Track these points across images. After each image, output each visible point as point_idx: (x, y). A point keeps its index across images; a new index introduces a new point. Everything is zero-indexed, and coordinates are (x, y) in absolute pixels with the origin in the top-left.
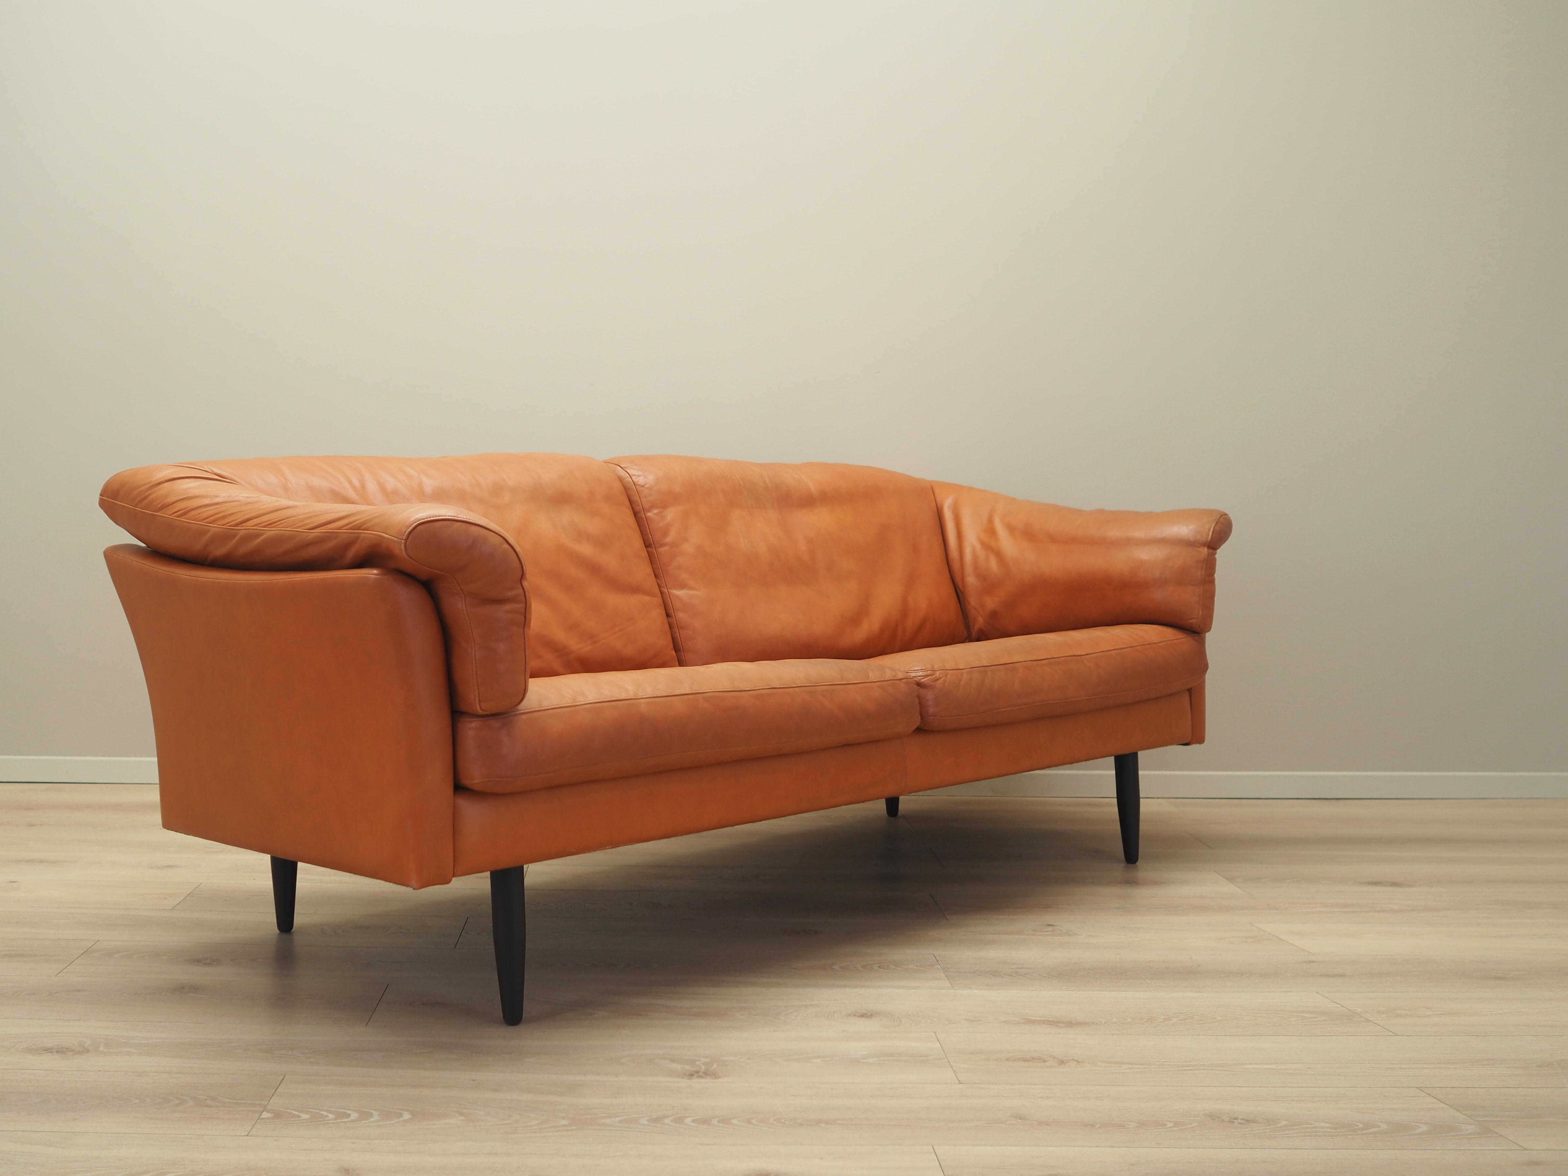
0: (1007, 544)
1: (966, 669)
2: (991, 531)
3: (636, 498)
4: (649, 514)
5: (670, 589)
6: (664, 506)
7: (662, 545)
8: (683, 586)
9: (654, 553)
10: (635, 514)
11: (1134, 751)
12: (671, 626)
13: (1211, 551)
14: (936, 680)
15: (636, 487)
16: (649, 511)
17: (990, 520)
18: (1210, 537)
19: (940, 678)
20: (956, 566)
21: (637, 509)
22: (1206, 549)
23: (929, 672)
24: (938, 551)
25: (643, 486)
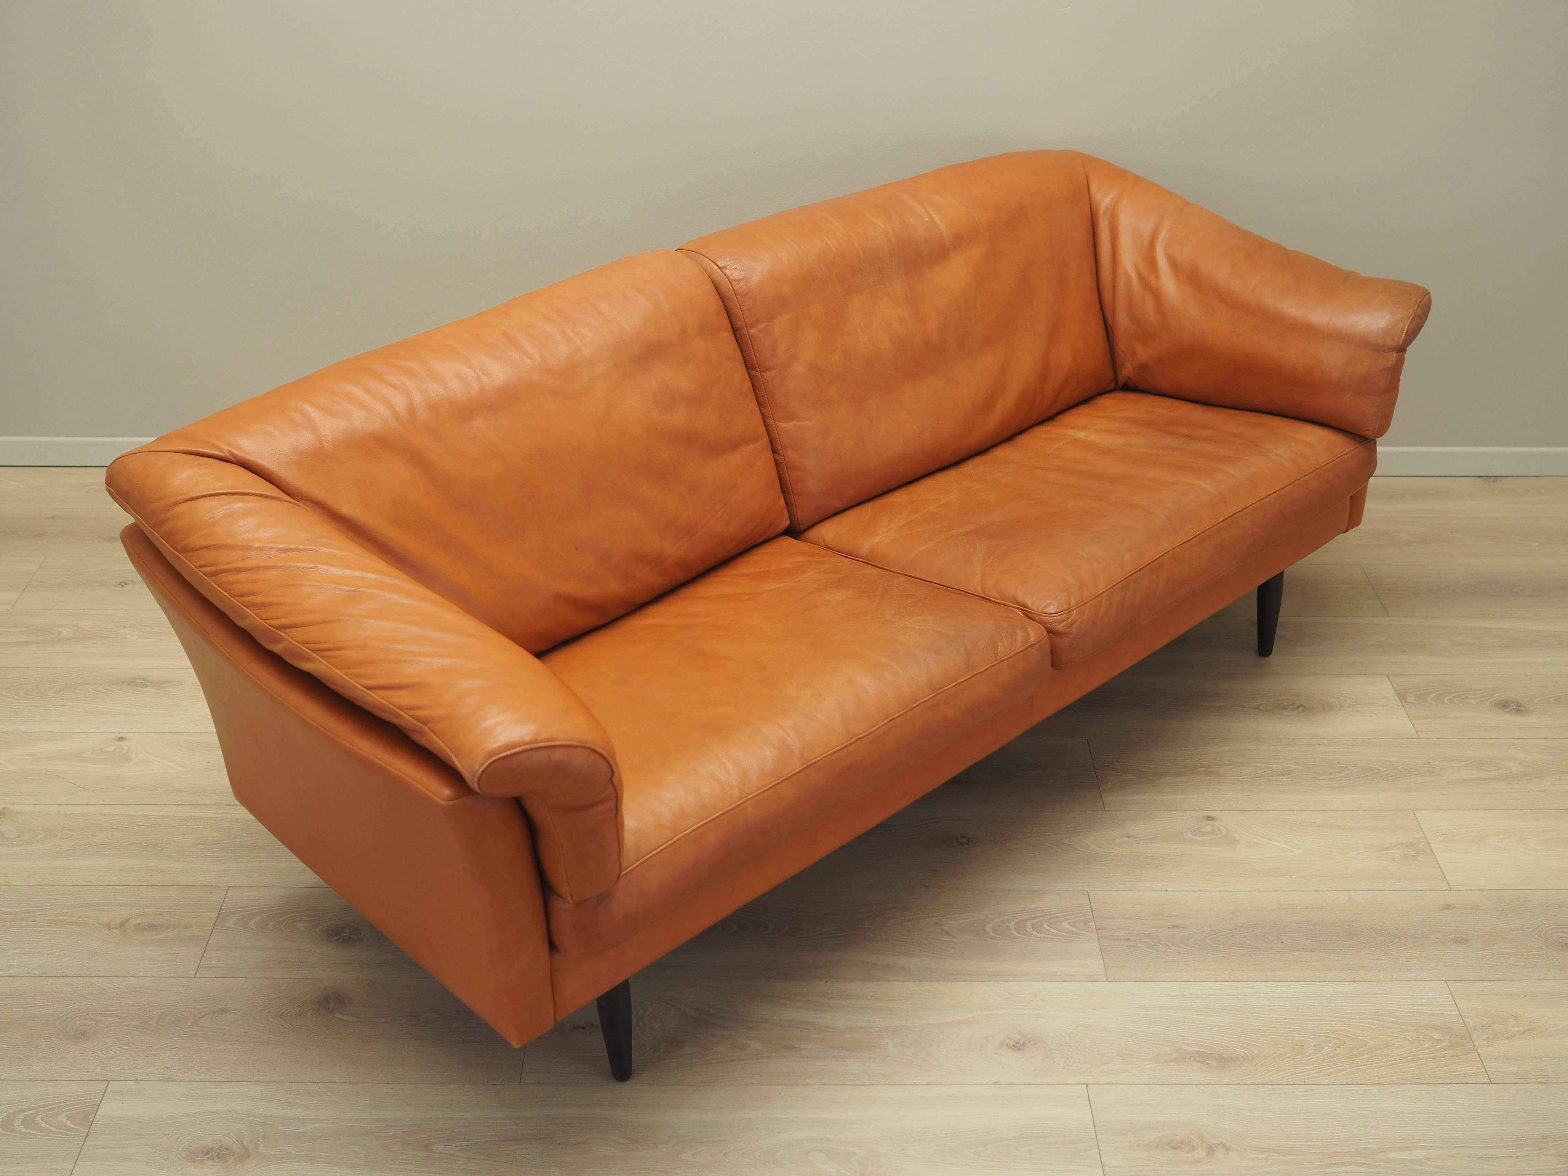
0: (1169, 285)
1: (1104, 592)
2: (1151, 262)
3: (737, 310)
4: (752, 331)
5: (778, 421)
6: (771, 318)
7: (768, 369)
8: (793, 417)
9: (758, 378)
10: (735, 330)
11: (1281, 571)
12: (777, 464)
13: (1400, 354)
14: (1073, 623)
15: (738, 296)
16: (752, 327)
17: (1152, 245)
18: (1402, 340)
19: (1076, 621)
20: (1107, 295)
21: (738, 324)
22: (1395, 354)
23: (1064, 615)
24: (1088, 279)
25: (744, 296)
